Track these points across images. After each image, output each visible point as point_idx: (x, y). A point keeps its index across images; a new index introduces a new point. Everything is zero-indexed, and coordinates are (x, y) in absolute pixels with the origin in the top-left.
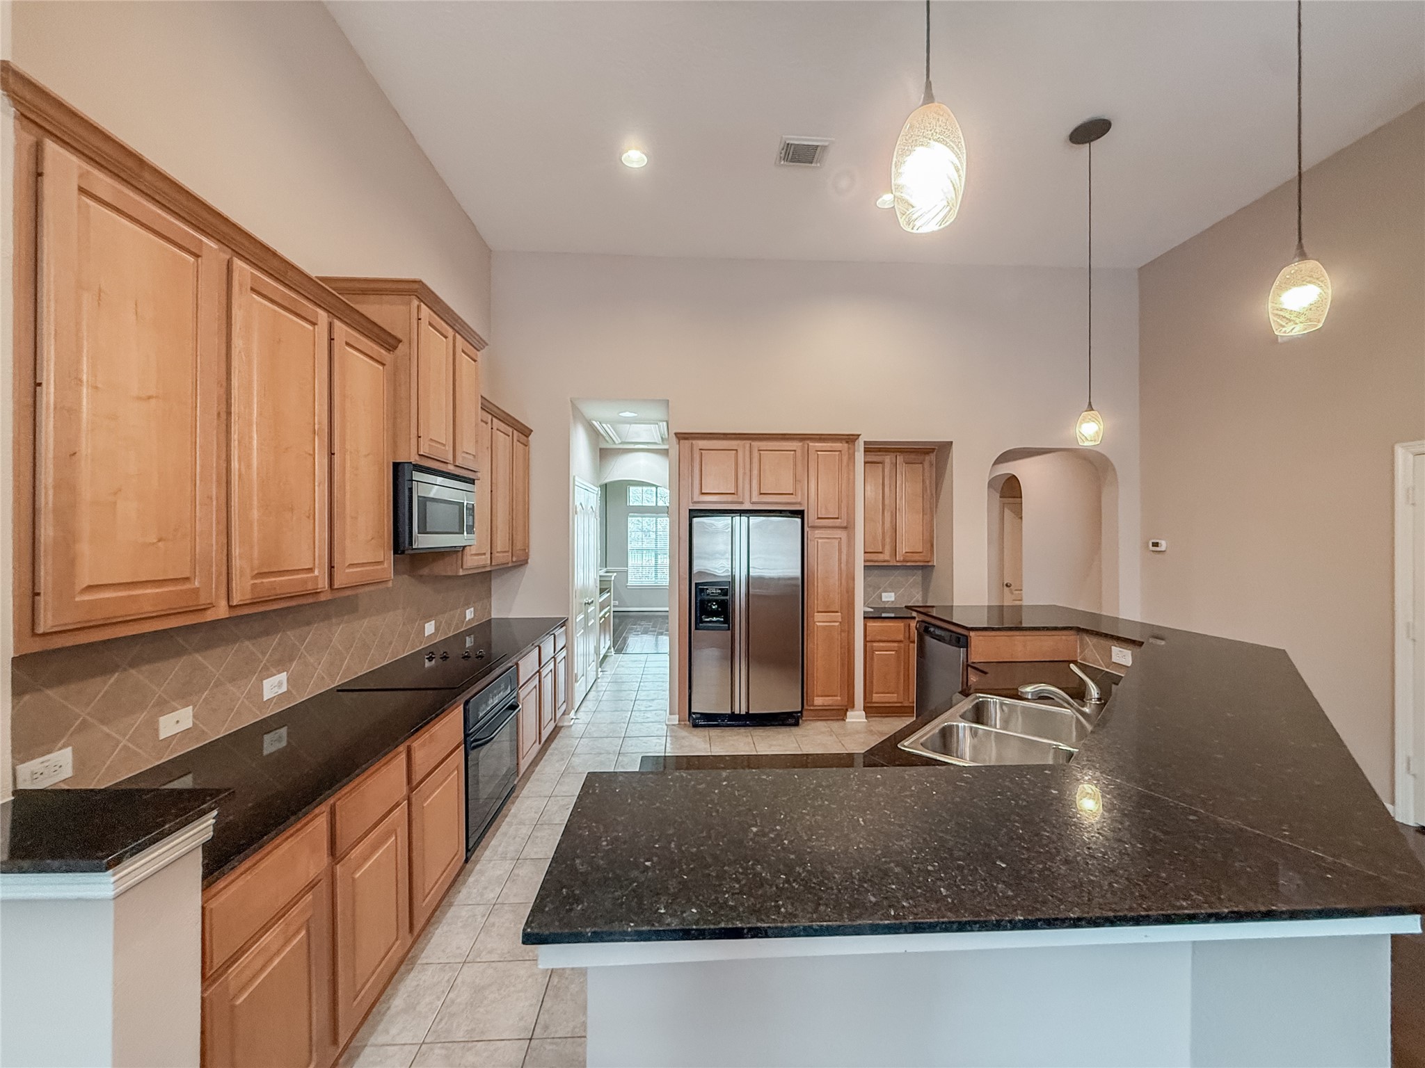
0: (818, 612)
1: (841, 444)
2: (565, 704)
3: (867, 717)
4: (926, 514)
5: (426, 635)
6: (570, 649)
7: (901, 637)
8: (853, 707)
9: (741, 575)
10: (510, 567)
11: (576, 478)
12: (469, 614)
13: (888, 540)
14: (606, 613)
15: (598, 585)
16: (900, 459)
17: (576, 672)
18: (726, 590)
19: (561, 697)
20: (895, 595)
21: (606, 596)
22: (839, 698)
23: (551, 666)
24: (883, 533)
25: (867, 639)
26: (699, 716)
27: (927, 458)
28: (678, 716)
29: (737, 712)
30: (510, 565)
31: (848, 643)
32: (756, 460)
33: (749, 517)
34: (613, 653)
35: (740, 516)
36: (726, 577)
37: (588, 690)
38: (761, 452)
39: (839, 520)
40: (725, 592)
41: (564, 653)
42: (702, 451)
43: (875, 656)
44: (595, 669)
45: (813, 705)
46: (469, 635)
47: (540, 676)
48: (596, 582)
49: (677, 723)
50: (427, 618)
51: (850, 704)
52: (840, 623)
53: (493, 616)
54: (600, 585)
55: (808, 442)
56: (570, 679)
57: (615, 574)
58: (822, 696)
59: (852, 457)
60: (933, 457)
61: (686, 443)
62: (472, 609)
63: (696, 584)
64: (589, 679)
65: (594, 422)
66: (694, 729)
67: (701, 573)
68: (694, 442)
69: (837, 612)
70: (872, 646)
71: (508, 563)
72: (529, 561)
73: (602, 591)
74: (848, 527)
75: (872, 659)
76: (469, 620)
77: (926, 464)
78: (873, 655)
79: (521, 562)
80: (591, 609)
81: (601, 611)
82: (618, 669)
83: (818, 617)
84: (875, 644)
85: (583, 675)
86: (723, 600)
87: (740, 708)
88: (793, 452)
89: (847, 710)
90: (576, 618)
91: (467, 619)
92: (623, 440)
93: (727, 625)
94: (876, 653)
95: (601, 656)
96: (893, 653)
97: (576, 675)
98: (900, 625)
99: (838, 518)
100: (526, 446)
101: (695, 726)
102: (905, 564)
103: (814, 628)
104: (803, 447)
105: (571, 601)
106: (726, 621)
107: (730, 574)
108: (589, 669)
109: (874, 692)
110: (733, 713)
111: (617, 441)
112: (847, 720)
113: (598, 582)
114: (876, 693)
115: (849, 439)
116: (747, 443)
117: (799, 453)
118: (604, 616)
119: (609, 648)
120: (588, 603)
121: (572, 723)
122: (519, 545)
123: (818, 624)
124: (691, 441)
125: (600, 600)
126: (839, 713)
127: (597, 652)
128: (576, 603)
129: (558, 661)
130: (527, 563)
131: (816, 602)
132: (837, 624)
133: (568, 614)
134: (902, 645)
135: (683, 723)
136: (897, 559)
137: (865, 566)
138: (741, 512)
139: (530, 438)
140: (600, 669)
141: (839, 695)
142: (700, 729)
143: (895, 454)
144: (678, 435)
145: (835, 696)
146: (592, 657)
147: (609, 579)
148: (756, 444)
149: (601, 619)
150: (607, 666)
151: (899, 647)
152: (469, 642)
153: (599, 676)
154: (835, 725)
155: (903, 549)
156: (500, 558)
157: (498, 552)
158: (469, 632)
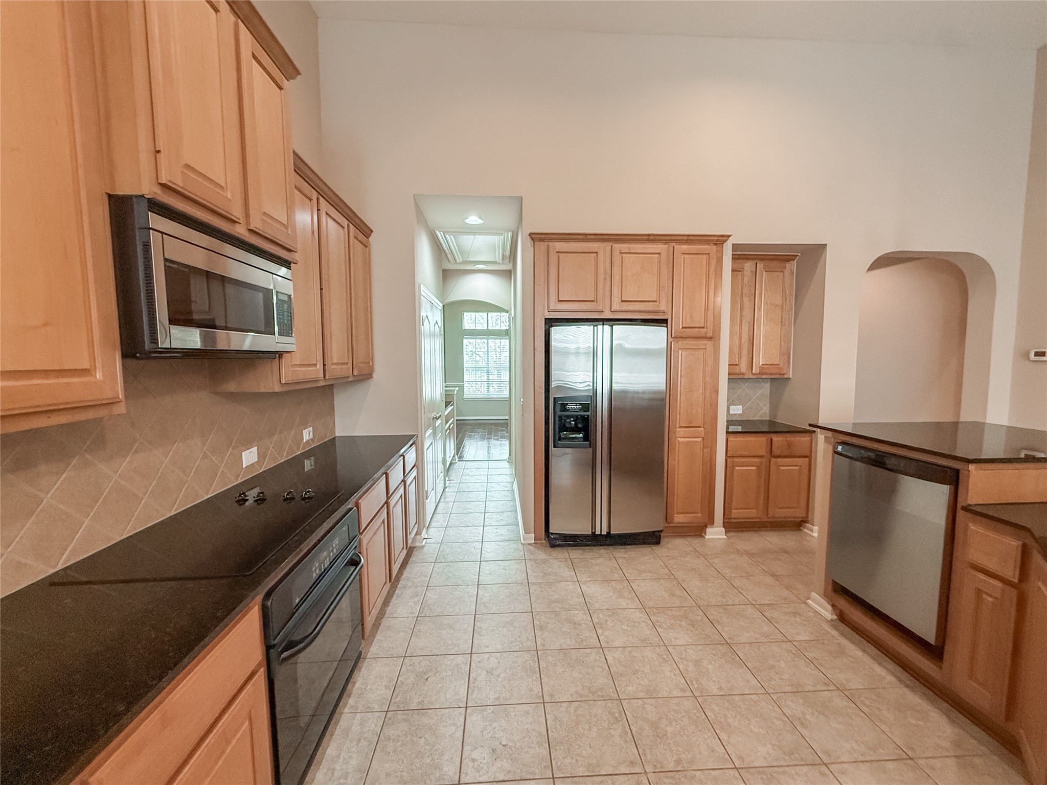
0: (680, 427)
1: (709, 247)
2: (417, 525)
3: (726, 532)
4: (784, 325)
5: (244, 467)
6: (420, 467)
7: (762, 452)
8: (713, 523)
9: (603, 389)
10: (351, 382)
11: (422, 286)
12: (307, 434)
13: (745, 352)
14: (450, 426)
15: (444, 400)
16: (760, 266)
17: (426, 489)
18: (588, 405)
19: (412, 520)
20: (743, 407)
21: (450, 408)
22: (700, 515)
23: (401, 491)
24: (740, 345)
25: (728, 455)
26: (556, 536)
27: (788, 265)
28: (533, 535)
29: (598, 532)
30: (350, 379)
31: (711, 459)
32: (617, 263)
33: (612, 326)
34: (457, 460)
35: (603, 325)
36: (588, 390)
37: (437, 501)
38: (623, 255)
39: (705, 330)
40: (586, 407)
41: (414, 473)
42: (560, 254)
43: (735, 473)
44: (443, 479)
45: (672, 523)
46: (308, 458)
47: (387, 507)
48: (442, 397)
49: (533, 542)
50: (247, 445)
51: (711, 521)
52: (703, 438)
53: (337, 434)
54: (445, 399)
55: (674, 244)
56: (421, 496)
57: (457, 388)
58: (682, 513)
59: (720, 260)
60: (793, 265)
61: (542, 246)
62: (311, 429)
63: (554, 398)
64: (438, 490)
65: (438, 233)
66: (551, 549)
67: (559, 388)
68: (550, 244)
69: (700, 427)
70: (733, 462)
71: (349, 377)
72: (374, 375)
73: (447, 404)
74: (714, 338)
75: (732, 472)
76: (308, 441)
77: (787, 272)
78: (733, 470)
79: (366, 376)
80: (438, 422)
81: (446, 423)
82: (463, 477)
83: (680, 432)
84: (735, 460)
85: (433, 489)
86: (583, 417)
87: (602, 528)
88: (657, 256)
89: (706, 527)
90: (425, 434)
91: (305, 441)
92: (465, 259)
93: (588, 443)
94: (737, 468)
95: (448, 464)
96: (754, 468)
97: (427, 492)
98: (762, 440)
99: (703, 328)
100: (366, 247)
101: (553, 546)
102: (760, 376)
103: (675, 443)
104: (668, 249)
105: (420, 417)
106: (586, 438)
107: (592, 388)
108: (438, 481)
109: (733, 508)
110: (594, 533)
111: (459, 259)
112: (707, 537)
113: (444, 396)
114: (736, 509)
115: (717, 240)
116: (607, 246)
117: (664, 255)
118: (449, 428)
119: (454, 456)
120: (436, 418)
121: (424, 543)
122: (360, 356)
123: (679, 439)
124: (546, 243)
125: (446, 414)
126: (698, 530)
127: (444, 461)
128: (424, 418)
129: (408, 482)
130: (372, 377)
131: (678, 417)
132: (700, 440)
133: (418, 432)
134: (764, 460)
135: (539, 542)
136: (754, 372)
137: (729, 379)
138: (604, 321)
139: (370, 239)
140: (447, 479)
141: (700, 512)
142: (558, 549)
143: (755, 261)
144: (533, 236)
145: (695, 513)
146: (440, 466)
147: (452, 393)
148: (617, 247)
149: (446, 431)
150: (453, 475)
151: (761, 463)
152: (308, 465)
153: (447, 485)
154: (696, 542)
155: (760, 360)
156: (335, 370)
157: (333, 364)
158: (307, 455)
